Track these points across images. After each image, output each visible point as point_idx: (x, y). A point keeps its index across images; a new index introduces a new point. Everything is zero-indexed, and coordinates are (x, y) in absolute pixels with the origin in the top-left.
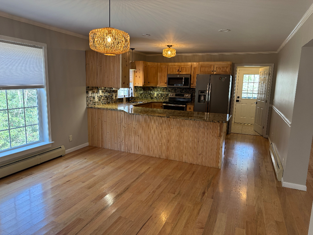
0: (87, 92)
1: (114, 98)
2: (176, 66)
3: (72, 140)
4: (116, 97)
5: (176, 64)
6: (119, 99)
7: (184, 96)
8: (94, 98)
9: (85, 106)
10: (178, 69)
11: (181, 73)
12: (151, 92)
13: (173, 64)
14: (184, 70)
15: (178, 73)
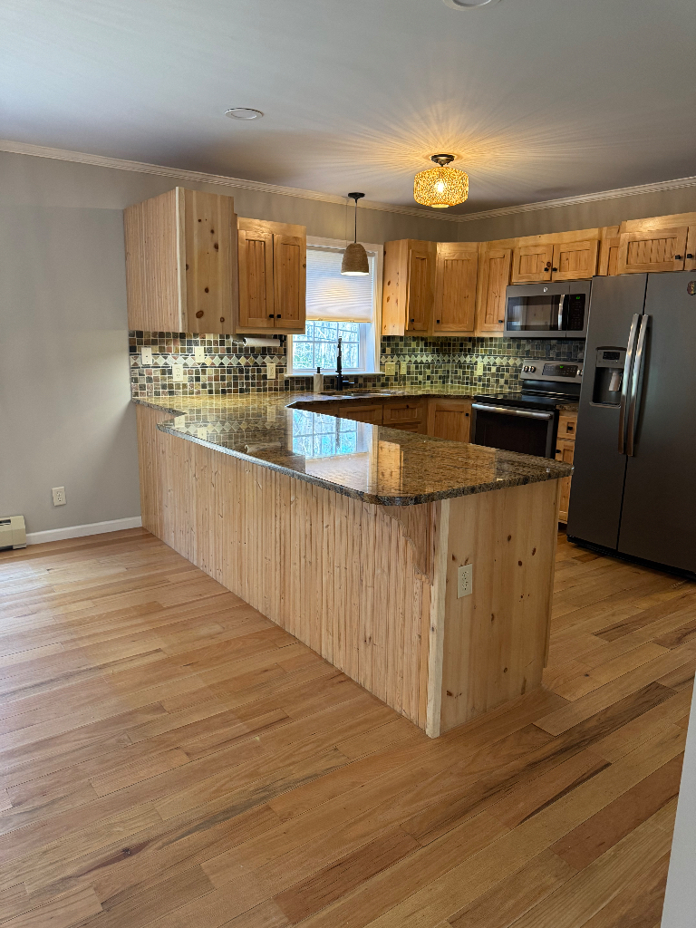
0: (133, 350)
1: (271, 374)
2: (539, 250)
3: (63, 502)
4: (280, 369)
5: (544, 239)
6: (298, 380)
7: (574, 375)
8: (167, 371)
9: (125, 397)
10: (546, 259)
11: (557, 276)
12: (468, 359)
13: (531, 240)
14: (572, 261)
15: (546, 276)
